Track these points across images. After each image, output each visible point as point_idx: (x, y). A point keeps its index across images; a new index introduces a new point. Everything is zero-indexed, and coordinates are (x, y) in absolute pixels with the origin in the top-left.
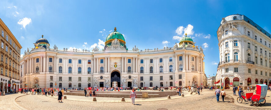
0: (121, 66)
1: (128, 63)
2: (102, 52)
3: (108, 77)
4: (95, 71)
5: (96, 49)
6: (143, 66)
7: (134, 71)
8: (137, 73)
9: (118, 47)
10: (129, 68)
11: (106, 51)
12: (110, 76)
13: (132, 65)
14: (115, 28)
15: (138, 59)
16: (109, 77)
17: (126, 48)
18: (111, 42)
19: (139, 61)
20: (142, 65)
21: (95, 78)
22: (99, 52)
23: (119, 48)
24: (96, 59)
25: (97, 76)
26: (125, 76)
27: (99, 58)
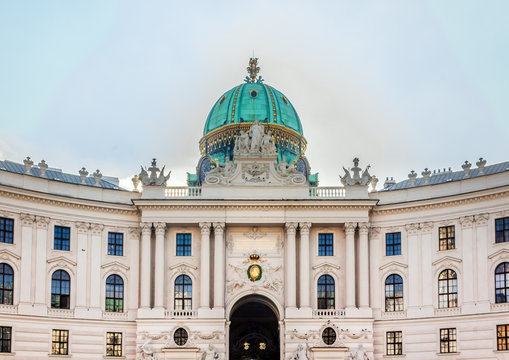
0: (281, 272)
1: (320, 254)
2: (185, 194)
3: (215, 335)
4: (146, 300)
5: (154, 174)
6: (400, 271)
7: (351, 300)
8: (368, 313)
9: (267, 167)
10: (326, 282)
11: (208, 192)
12: (223, 330)
13: (342, 268)
14: (253, 62)
15: (372, 231)
16: (222, 337)
17: (307, 175)
18: (233, 142)
19: (379, 243)
20: (392, 264)
21: (146, 336)
22: (167, 193)
23: (273, 178)
24: (153, 230)
25: (155, 329)
26: (303, 329)
27: (169, 227)
